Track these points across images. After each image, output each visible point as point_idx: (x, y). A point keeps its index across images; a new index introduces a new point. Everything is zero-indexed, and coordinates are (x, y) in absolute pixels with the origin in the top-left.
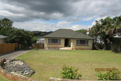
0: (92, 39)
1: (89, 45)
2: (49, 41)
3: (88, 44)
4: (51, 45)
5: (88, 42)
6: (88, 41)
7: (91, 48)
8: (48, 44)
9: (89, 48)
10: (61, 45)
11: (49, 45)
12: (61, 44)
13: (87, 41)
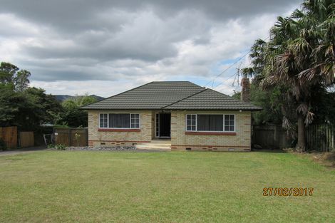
0: (244, 110)
1: (234, 134)
2: (101, 120)
3: (232, 129)
4: (108, 134)
5: (232, 123)
6: (232, 117)
7: (248, 143)
8: (100, 130)
9: (238, 143)
10: (140, 134)
11: (103, 133)
12: (139, 131)
13: (227, 117)
